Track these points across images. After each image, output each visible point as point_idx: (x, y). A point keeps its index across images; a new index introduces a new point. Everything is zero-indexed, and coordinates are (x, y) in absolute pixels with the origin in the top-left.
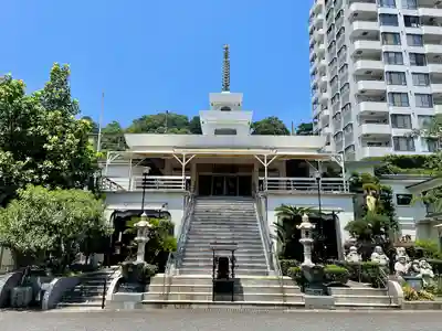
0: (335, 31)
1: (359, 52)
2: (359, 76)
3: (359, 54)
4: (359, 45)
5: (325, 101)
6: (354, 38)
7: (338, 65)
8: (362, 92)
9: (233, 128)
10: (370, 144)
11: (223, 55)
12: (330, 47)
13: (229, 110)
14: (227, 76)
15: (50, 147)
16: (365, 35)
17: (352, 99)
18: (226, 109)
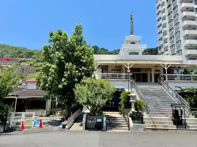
0: (172, 7)
1: (185, 17)
2: (185, 28)
3: (185, 18)
4: (185, 14)
5: (166, 39)
6: (182, 11)
7: (173, 23)
8: (187, 35)
9: (137, 52)
10: (190, 59)
11: (130, 19)
12: (169, 14)
13: (134, 43)
14: (132, 28)
15: (84, 61)
16: (188, 9)
17: (182, 38)
18: (133, 43)
